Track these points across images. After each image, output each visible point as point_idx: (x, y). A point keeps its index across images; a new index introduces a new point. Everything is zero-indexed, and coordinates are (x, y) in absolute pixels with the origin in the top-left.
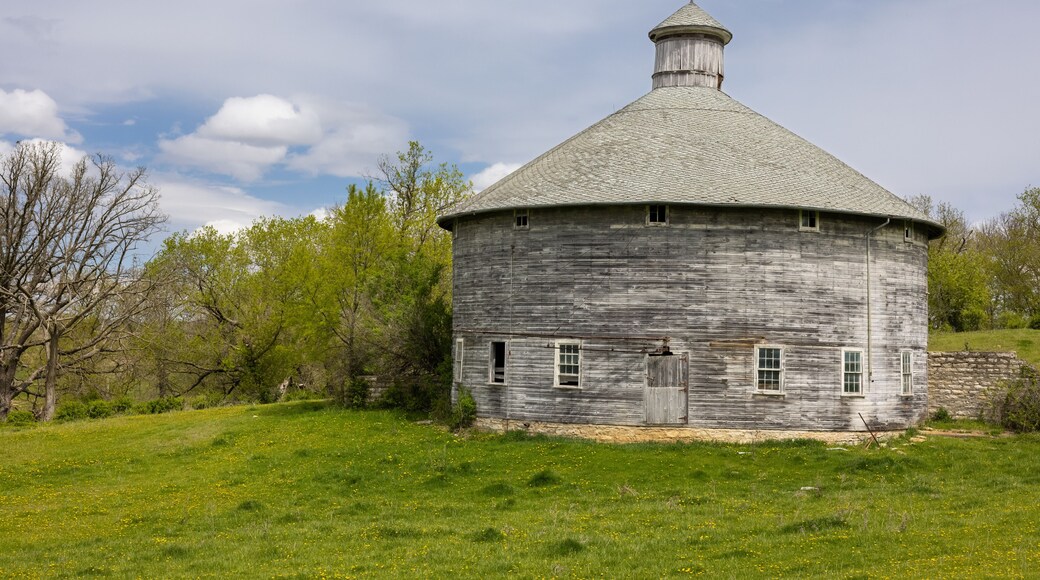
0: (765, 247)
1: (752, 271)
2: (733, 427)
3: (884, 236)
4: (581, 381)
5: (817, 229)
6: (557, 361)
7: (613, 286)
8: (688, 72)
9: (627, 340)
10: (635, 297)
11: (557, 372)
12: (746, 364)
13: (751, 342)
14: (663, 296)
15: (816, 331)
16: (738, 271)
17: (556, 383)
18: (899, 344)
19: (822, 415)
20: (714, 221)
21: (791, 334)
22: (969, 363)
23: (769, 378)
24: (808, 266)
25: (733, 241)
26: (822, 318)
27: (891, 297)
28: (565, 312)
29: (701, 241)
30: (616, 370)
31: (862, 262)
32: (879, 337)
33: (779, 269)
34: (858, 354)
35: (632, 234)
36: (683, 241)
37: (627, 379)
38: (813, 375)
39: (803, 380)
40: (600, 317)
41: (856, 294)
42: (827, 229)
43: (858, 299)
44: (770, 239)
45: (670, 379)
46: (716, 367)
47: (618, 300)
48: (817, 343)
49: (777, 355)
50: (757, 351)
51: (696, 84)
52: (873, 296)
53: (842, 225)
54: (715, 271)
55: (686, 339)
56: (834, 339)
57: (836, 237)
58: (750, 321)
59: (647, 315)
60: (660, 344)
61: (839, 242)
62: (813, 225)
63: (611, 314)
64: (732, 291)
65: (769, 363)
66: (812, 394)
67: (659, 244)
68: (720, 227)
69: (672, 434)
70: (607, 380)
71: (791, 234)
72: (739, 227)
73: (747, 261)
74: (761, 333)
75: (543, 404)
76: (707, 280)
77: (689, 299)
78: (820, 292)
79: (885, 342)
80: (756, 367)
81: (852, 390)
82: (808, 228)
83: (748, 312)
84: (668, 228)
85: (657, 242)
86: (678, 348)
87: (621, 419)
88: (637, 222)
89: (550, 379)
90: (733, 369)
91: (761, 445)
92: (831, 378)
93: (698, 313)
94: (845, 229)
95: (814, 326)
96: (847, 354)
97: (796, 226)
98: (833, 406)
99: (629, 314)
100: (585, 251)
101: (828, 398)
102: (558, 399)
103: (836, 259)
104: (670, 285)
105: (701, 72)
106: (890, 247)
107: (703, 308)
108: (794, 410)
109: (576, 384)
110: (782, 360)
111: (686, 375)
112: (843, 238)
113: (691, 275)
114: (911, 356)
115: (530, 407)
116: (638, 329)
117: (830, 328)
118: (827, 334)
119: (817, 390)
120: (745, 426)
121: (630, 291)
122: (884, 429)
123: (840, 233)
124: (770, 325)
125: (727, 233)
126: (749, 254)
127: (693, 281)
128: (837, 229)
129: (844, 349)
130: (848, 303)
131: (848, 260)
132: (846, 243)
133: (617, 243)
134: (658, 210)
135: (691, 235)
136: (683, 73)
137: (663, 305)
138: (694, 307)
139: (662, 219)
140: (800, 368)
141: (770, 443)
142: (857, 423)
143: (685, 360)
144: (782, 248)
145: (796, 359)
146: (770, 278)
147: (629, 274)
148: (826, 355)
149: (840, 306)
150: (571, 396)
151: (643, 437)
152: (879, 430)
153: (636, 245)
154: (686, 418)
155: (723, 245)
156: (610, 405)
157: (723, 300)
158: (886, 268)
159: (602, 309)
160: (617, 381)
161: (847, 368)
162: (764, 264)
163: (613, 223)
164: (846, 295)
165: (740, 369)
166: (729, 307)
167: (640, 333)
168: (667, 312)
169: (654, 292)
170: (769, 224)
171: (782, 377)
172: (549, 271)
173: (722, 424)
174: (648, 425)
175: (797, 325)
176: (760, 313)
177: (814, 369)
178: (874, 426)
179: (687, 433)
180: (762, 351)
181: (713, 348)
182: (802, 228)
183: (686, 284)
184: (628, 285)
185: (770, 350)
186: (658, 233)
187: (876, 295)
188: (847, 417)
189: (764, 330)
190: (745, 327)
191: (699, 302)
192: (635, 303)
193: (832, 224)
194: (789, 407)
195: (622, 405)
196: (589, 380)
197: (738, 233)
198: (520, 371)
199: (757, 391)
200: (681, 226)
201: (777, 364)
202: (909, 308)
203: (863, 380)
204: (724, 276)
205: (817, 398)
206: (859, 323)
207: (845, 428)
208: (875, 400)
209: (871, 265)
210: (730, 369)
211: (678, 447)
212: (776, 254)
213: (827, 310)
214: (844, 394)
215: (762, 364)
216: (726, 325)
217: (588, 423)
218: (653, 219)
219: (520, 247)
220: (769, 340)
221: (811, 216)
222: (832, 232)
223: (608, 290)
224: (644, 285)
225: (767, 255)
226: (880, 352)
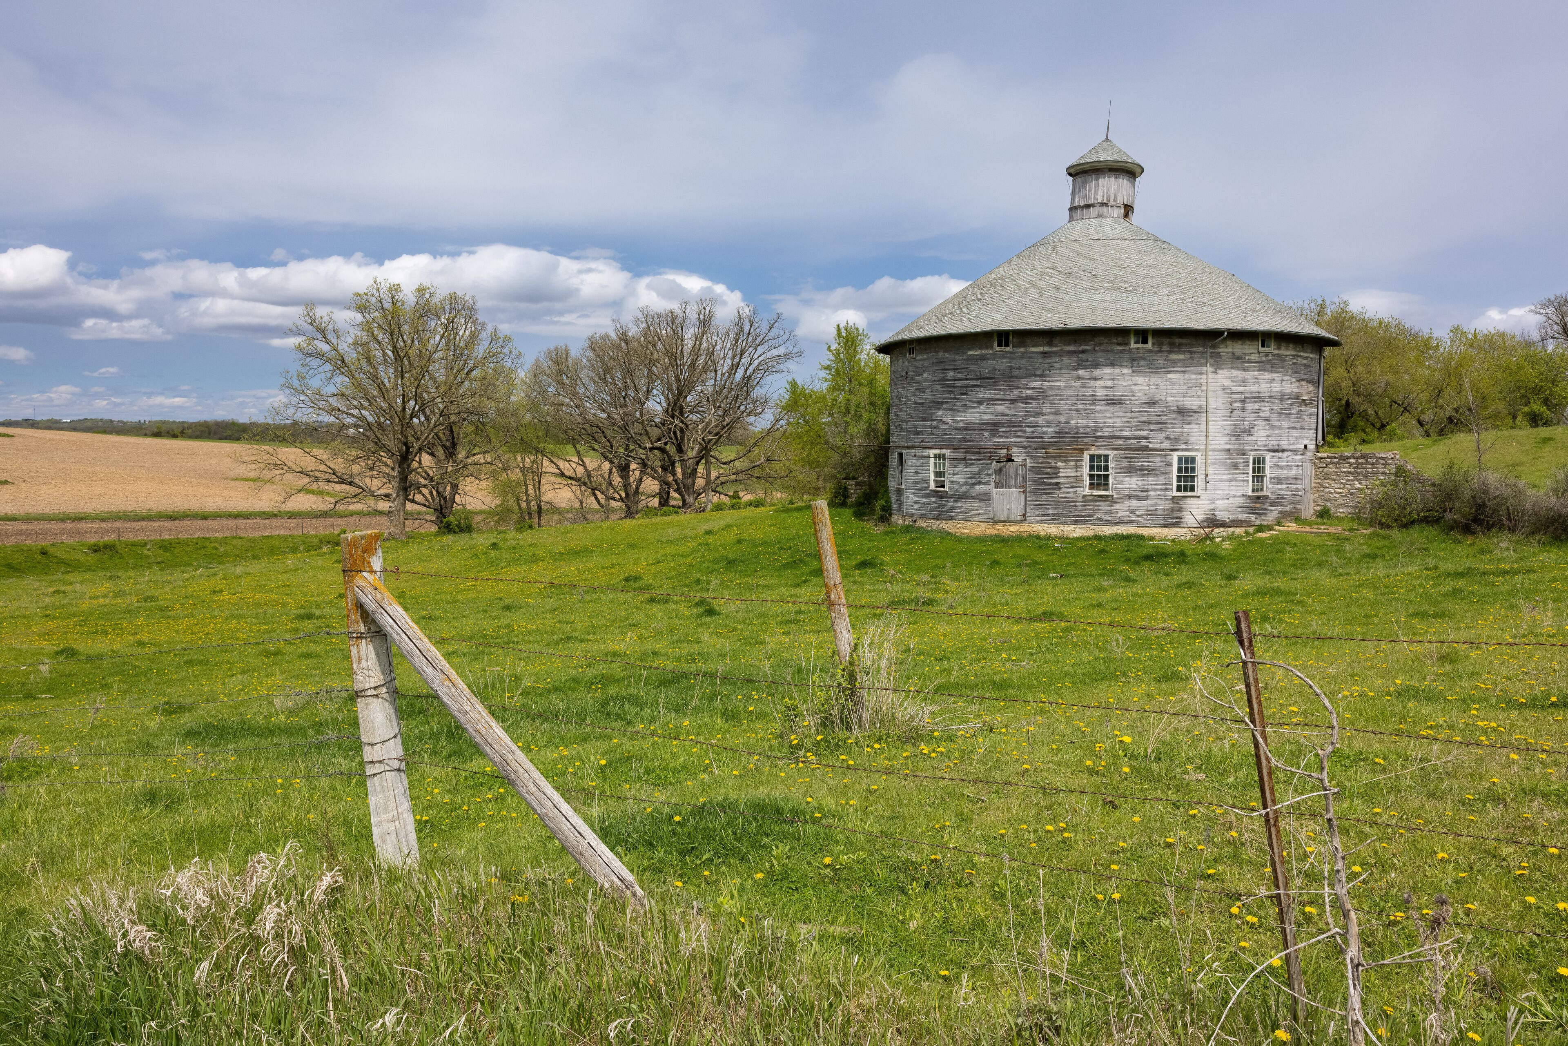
0: (1096, 365)
1: (1084, 386)
2: (1065, 523)
3: (1226, 349)
4: (947, 484)
5: (1149, 345)
6: (932, 468)
7: (970, 404)
8: (1093, 205)
9: (980, 450)
10: (986, 413)
11: (932, 477)
12: (1077, 468)
13: (1082, 449)
14: (1007, 411)
15: (1146, 438)
16: (1070, 387)
17: (932, 486)
18: (1247, 447)
19: (1152, 513)
20: (1050, 344)
21: (1120, 441)
22: (1351, 464)
23: (1099, 480)
24: (1140, 380)
25: (1066, 360)
26: (1152, 426)
27: (1237, 405)
28: (937, 427)
29: (1038, 362)
30: (973, 476)
31: (1200, 373)
32: (1219, 441)
33: (1109, 383)
34: (1193, 459)
35: (983, 358)
36: (1023, 363)
37: (979, 483)
38: (1143, 477)
39: (1133, 482)
40: (960, 430)
41: (1192, 403)
42: (1161, 345)
43: (1194, 408)
44: (1101, 357)
45: (1012, 482)
46: (1050, 471)
47: (972, 416)
48: (1147, 449)
49: (1107, 460)
50: (1087, 458)
51: (1100, 216)
52: (1213, 403)
53: (1177, 341)
54: (1051, 388)
55: (1025, 447)
56: (1166, 445)
57: (1170, 352)
58: (1081, 430)
59: (994, 427)
60: (1004, 452)
61: (1174, 356)
62: (1145, 341)
63: (968, 428)
64: (1064, 405)
65: (1099, 468)
66: (1142, 494)
67: (1003, 366)
68: (1055, 349)
69: (1014, 529)
70: (966, 483)
71: (1124, 351)
72: (1072, 348)
73: (1079, 378)
74: (1091, 441)
75: (924, 503)
76: (1043, 396)
77: (1028, 414)
78: (1151, 403)
79: (1227, 447)
80: (1086, 471)
81: (1186, 490)
82: (1140, 346)
83: (1077, 422)
84: (1013, 352)
85: (1002, 365)
86: (1019, 456)
87: (975, 515)
88: (987, 348)
89: (928, 483)
90: (1066, 472)
91: (1088, 538)
92: (1162, 480)
93: (1034, 425)
94: (1180, 345)
95: (1144, 434)
96: (1180, 459)
97: (1127, 344)
98: (1163, 505)
99: (980, 427)
100: (951, 374)
101: (1158, 497)
102: (933, 500)
103: (1169, 372)
104: (1013, 401)
105: (1103, 204)
106: (1238, 358)
107: (1039, 420)
108: (1122, 509)
109: (943, 486)
110: (1111, 465)
111: (1025, 478)
112: (1179, 353)
113: (1030, 392)
114: (1268, 459)
115: (916, 506)
116: (987, 440)
117: (1161, 436)
118: (1158, 440)
119: (1147, 490)
120: (1075, 523)
121: (982, 408)
122: (1223, 525)
123: (1174, 348)
124: (1099, 434)
125: (1061, 354)
126: (1081, 372)
127: (1032, 398)
128: (1172, 345)
129: (1175, 455)
130: (1184, 413)
131: (1184, 372)
132: (1181, 357)
133: (972, 367)
134: (1003, 337)
135: (1030, 357)
136: (1088, 206)
137: (1007, 419)
138: (1032, 420)
139: (1007, 345)
140: (1130, 471)
141: (1097, 537)
142: (1189, 519)
143: (1024, 466)
144: (1112, 365)
145: (1125, 463)
146: (1100, 393)
147: (981, 393)
148: (1157, 459)
149: (1174, 415)
150: (941, 497)
151: (992, 531)
152: (1217, 526)
153: (986, 368)
154: (1024, 515)
155: (1057, 365)
156: (968, 504)
157: (1058, 413)
158: (1232, 379)
159: (961, 424)
160: (973, 484)
161: (1180, 470)
162: (1095, 380)
163: (970, 349)
164: (1180, 404)
165: (1071, 473)
166: (1062, 419)
167: (989, 443)
168: (1011, 425)
169: (999, 408)
170: (1101, 344)
171: (1111, 480)
172: (928, 393)
173: (1055, 520)
174: (995, 521)
175: (1126, 433)
176: (1091, 424)
177: (1143, 472)
178: (1212, 522)
179: (1026, 528)
180: (1092, 458)
181: (1048, 455)
182: (1133, 345)
183: (1026, 400)
184: (980, 402)
185: (1099, 456)
186: (1003, 356)
187: (1217, 404)
188: (1179, 514)
189: (1094, 439)
190: (1076, 436)
191: (1036, 415)
192: (985, 417)
193: (1166, 340)
194: (1117, 506)
195: (975, 504)
196: (953, 483)
197: (1071, 353)
198: (911, 476)
199: (1087, 491)
200: (1022, 350)
201: (1106, 468)
202: (1265, 414)
203: (1199, 482)
204: (1058, 392)
205: (1147, 498)
206: (1195, 431)
207: (1177, 524)
208: (1213, 500)
209: (1211, 376)
210: (1063, 473)
211: (1018, 539)
212: (1108, 371)
213: (1159, 419)
214: (1175, 493)
215: (1092, 468)
216: (1060, 435)
217: (952, 519)
218: (999, 345)
219: (911, 373)
220: (1099, 447)
221: (1142, 334)
222: (1165, 348)
223: (965, 407)
224: (992, 402)
225: (1097, 372)
226: (1222, 456)
